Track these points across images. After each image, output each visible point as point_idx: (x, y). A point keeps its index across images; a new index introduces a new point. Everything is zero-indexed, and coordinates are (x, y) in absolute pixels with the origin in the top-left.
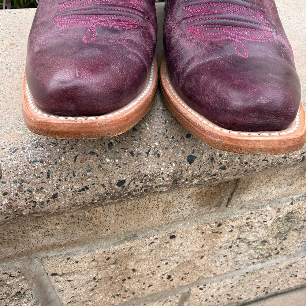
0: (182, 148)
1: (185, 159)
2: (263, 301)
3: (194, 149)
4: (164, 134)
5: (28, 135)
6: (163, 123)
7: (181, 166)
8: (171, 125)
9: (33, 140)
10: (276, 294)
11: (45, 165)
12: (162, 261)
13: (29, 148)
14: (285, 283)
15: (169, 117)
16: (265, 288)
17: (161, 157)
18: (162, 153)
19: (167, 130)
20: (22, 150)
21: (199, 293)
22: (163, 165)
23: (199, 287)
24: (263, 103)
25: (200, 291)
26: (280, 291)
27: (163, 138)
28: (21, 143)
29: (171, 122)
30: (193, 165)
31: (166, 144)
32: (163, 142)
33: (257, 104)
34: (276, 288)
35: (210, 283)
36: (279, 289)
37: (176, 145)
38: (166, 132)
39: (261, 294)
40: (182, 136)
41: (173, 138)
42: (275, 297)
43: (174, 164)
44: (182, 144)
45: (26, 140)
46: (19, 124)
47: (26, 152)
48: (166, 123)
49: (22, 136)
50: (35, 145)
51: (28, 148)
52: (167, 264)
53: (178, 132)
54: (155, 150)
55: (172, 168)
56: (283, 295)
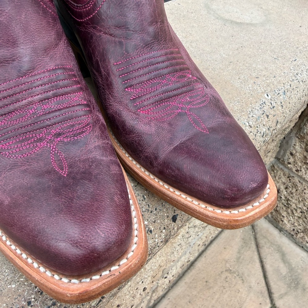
0: (166, 214)
1: (170, 221)
2: (205, 253)
3: (174, 209)
4: (148, 210)
5: (25, 285)
6: (142, 200)
7: (169, 228)
8: (150, 199)
9: (34, 288)
10: (211, 242)
11: (59, 305)
12: (138, 283)
13: (34, 298)
14: (215, 231)
15: (144, 192)
16: (203, 243)
17: (153, 231)
18: (153, 228)
19: (149, 205)
20: (28, 305)
21: (165, 282)
22: (156, 237)
23: (164, 277)
24: (254, 187)
25: (166, 279)
26: (213, 238)
27: (149, 215)
28: (22, 298)
29: (149, 196)
30: (177, 222)
31: (153, 218)
32: (150, 218)
33: (250, 189)
34: (210, 237)
35: (171, 269)
36: (212, 237)
37: (161, 214)
38: (149, 207)
39: (202, 248)
40: (162, 204)
41: (156, 209)
42: (211, 245)
43: (164, 231)
44: (165, 210)
45: (26, 292)
46: (4, 276)
47: (34, 305)
48: (145, 199)
49: (18, 290)
50: (39, 292)
51: (33, 300)
52: (142, 282)
53: (158, 202)
54: (147, 228)
55: (163, 235)
56: (216, 240)
